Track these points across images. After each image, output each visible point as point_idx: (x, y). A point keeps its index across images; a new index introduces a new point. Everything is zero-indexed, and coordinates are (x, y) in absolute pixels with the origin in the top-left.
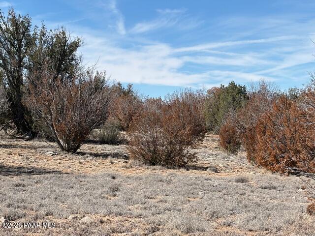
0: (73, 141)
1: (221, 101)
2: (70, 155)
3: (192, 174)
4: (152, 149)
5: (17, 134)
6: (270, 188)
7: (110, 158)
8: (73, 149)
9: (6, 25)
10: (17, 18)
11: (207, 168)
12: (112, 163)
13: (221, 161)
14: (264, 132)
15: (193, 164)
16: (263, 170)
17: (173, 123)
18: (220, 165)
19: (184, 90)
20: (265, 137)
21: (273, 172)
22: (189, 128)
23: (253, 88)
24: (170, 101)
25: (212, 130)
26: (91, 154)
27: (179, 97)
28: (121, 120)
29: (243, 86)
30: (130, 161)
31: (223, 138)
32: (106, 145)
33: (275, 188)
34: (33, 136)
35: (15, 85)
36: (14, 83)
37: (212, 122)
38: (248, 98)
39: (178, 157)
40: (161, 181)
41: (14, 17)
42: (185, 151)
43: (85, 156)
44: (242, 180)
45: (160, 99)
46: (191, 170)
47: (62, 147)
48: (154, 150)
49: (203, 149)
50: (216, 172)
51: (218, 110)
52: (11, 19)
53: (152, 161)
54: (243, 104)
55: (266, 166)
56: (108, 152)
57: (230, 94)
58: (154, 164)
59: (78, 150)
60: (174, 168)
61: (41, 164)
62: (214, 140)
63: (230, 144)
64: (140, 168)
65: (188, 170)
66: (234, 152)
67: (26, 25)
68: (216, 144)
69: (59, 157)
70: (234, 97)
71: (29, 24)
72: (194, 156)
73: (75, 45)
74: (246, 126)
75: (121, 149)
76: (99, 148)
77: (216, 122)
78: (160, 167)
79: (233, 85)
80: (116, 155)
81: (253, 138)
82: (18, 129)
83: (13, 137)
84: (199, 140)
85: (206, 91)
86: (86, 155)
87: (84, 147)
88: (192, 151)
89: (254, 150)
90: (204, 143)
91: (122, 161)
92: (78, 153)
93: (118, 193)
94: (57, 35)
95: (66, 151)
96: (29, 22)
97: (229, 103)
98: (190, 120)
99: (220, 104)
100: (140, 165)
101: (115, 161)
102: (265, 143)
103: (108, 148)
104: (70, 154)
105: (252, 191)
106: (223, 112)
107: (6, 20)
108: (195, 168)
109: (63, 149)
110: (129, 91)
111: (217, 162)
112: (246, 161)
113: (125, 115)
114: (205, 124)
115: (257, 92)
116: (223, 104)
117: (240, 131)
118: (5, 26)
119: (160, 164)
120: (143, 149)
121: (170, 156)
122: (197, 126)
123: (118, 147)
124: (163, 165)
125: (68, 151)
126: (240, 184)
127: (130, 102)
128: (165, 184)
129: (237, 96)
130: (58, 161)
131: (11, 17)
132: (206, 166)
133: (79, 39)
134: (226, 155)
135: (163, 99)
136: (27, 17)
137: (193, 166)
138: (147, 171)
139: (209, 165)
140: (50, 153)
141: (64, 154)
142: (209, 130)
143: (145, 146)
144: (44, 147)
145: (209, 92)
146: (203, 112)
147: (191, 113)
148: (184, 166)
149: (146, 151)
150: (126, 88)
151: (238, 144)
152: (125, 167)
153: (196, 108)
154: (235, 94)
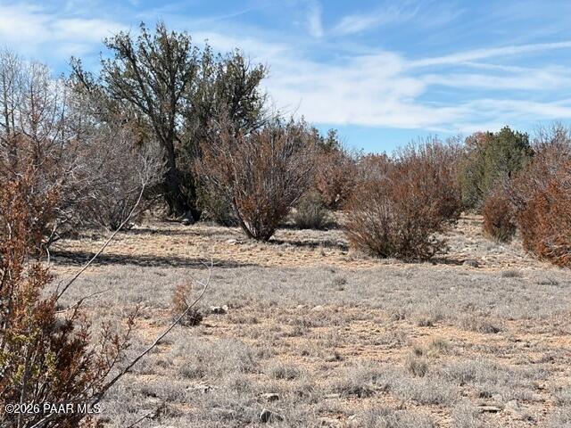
0: (265, 224)
1: (488, 160)
2: (260, 245)
3: (442, 268)
4: (382, 234)
5: (169, 215)
6: (549, 284)
7: (319, 249)
8: (264, 236)
9: (153, 48)
10: (169, 37)
11: (463, 261)
12: (324, 255)
13: (485, 253)
14: (548, 208)
15: (442, 256)
16: (546, 264)
17: (413, 195)
18: (483, 258)
19: (425, 139)
20: (549, 216)
21: (561, 267)
22: (435, 203)
23: (542, 135)
24: (402, 159)
25: (473, 207)
26: (291, 243)
27: (416, 151)
28: (321, 192)
29: (523, 133)
30: (349, 253)
31: (488, 218)
32: (309, 231)
33: (557, 284)
34: (195, 218)
35: (167, 139)
36: (165, 136)
37: (473, 193)
38: (533, 153)
39: (420, 246)
40: (398, 275)
41: (164, 35)
42: (431, 237)
43: (283, 245)
44: (512, 275)
45: (385, 155)
46: (439, 264)
47: (248, 232)
48: (385, 235)
49: (458, 236)
50: (476, 266)
51: (483, 174)
52: (160, 39)
53: (382, 253)
54: (523, 165)
55: (550, 257)
56: (315, 240)
57: (502, 148)
58: (385, 257)
59: (272, 238)
60: (414, 262)
61: (225, 256)
62: (476, 224)
63: (500, 227)
64: (366, 262)
65: (435, 264)
66: (505, 239)
67: (184, 47)
68: (479, 229)
69: (245, 247)
70: (509, 153)
71: (186, 45)
72: (443, 243)
73: (257, 76)
74: (527, 200)
75: (332, 235)
76: (300, 234)
77: (480, 194)
78: (394, 260)
79: (506, 132)
80: (327, 244)
81: (531, 216)
82: (171, 207)
83: (164, 220)
84: (451, 222)
85: (464, 139)
86: (285, 244)
87: (280, 234)
88: (441, 237)
89: (534, 234)
90: (460, 227)
91: (338, 252)
92: (273, 242)
93: (346, 287)
94: (230, 62)
95: (255, 238)
96: (187, 43)
97: (502, 163)
98: (437, 191)
99: (485, 164)
100: (364, 258)
101: (328, 252)
102: (549, 224)
103: (313, 235)
104: (260, 242)
105: (524, 287)
106: (490, 177)
107: (152, 40)
108: (446, 261)
109: (250, 235)
110: (331, 142)
111: (478, 254)
112: (522, 252)
113: (329, 183)
114: (461, 197)
115: (549, 141)
116: (490, 164)
117: (516, 207)
118: (150, 50)
119: (393, 256)
120: (368, 235)
121: (408, 244)
122: (448, 200)
123: (326, 233)
124: (397, 258)
125: (258, 238)
126: (509, 280)
127: (336, 163)
128: (405, 279)
129: (513, 151)
130: (248, 253)
131: (161, 36)
132: (460, 260)
133: (262, 66)
134: (493, 244)
135: (389, 155)
136: (184, 35)
137: (443, 259)
138: (376, 265)
139: (466, 258)
140: (232, 240)
141: (252, 243)
142: (468, 207)
143: (371, 230)
144: (218, 233)
145: (469, 140)
146: (458, 178)
147: (438, 179)
148: (428, 258)
149: (374, 237)
150: (326, 136)
151: (513, 227)
152: (344, 259)
153: (446, 172)
154: (510, 148)
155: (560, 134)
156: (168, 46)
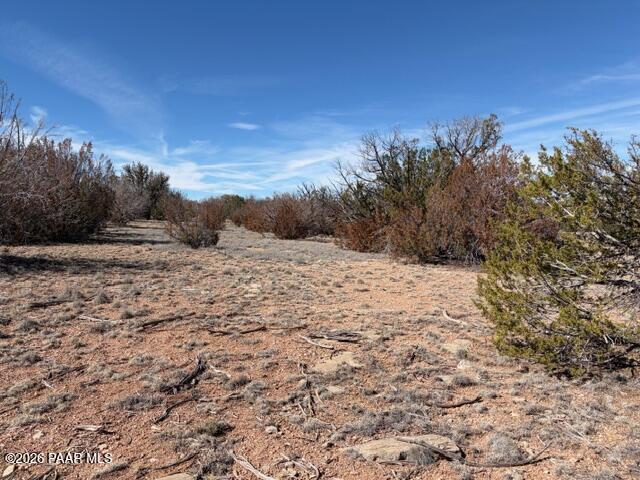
38: (245, 203)
54: (242, 205)
66: (239, 226)
68: (232, 223)
74: (244, 215)
84: (224, 221)
90: (227, 222)
115: (249, 199)
117: (242, 217)
118: (136, 169)
142: (227, 217)
151: (241, 223)
154: (238, 201)
155: (252, 197)
156: (141, 168)
